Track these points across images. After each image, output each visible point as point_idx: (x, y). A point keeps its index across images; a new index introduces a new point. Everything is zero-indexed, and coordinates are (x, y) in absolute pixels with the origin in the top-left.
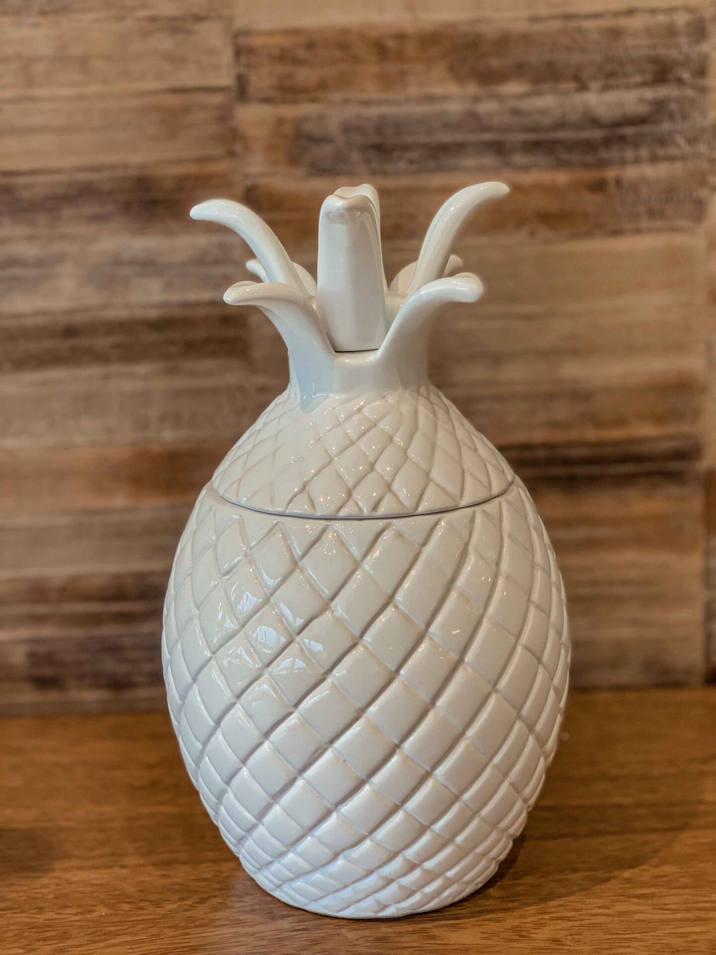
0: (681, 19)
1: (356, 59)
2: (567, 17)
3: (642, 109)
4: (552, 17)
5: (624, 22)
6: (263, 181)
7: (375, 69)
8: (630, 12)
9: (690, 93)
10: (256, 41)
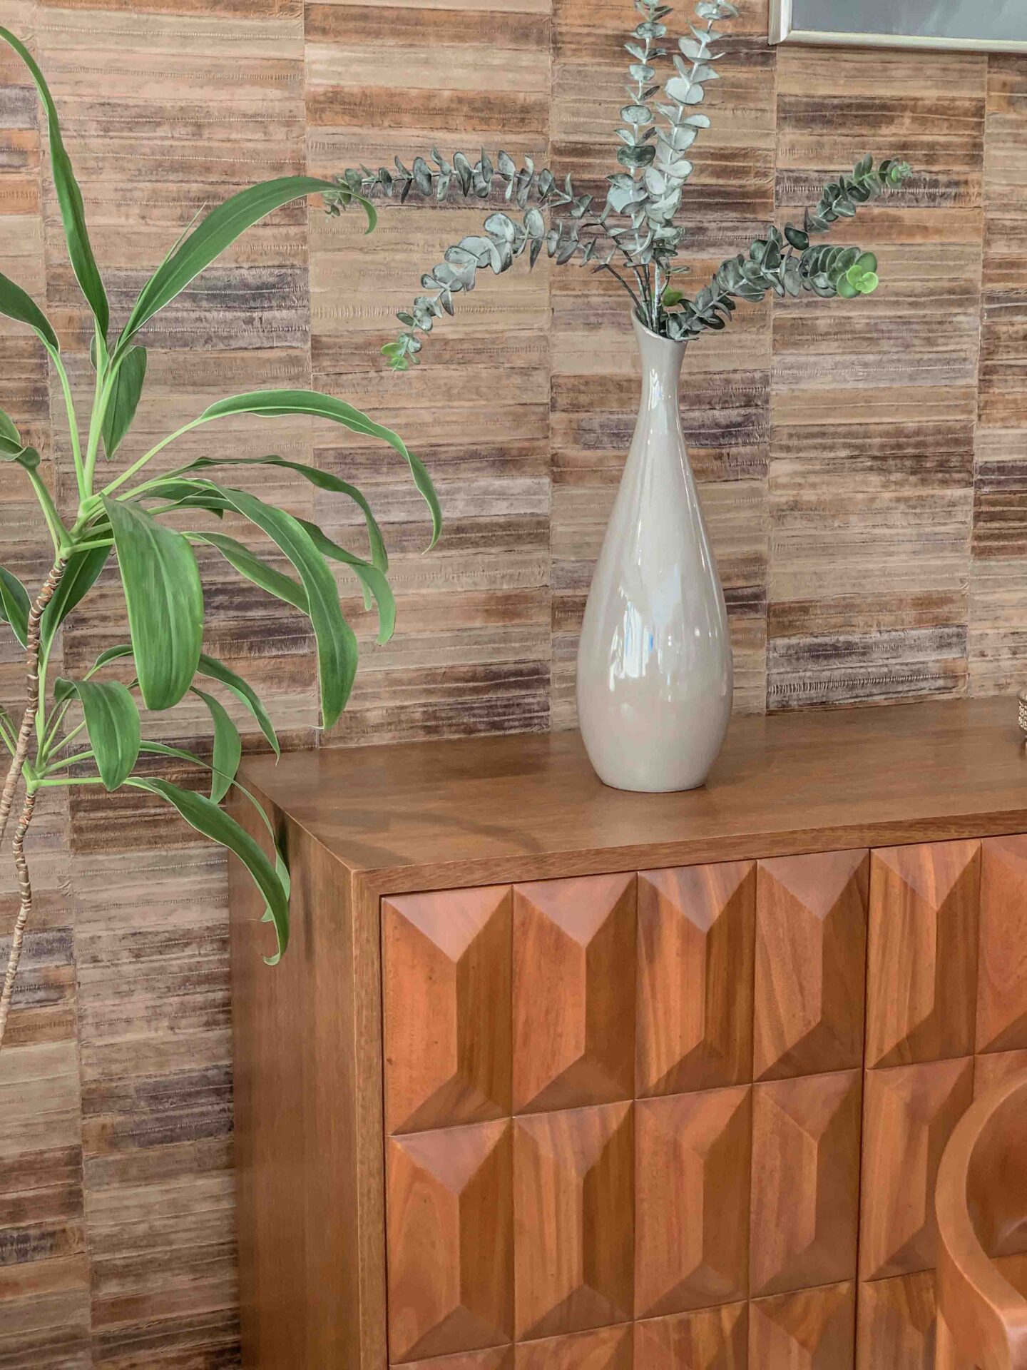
0: (758, 375)
1: (608, 391)
2: (706, 373)
3: (740, 419)
4: (698, 373)
5: (731, 376)
6: (560, 451)
7: (616, 396)
8: (735, 371)
9: (761, 411)
10: (561, 381)
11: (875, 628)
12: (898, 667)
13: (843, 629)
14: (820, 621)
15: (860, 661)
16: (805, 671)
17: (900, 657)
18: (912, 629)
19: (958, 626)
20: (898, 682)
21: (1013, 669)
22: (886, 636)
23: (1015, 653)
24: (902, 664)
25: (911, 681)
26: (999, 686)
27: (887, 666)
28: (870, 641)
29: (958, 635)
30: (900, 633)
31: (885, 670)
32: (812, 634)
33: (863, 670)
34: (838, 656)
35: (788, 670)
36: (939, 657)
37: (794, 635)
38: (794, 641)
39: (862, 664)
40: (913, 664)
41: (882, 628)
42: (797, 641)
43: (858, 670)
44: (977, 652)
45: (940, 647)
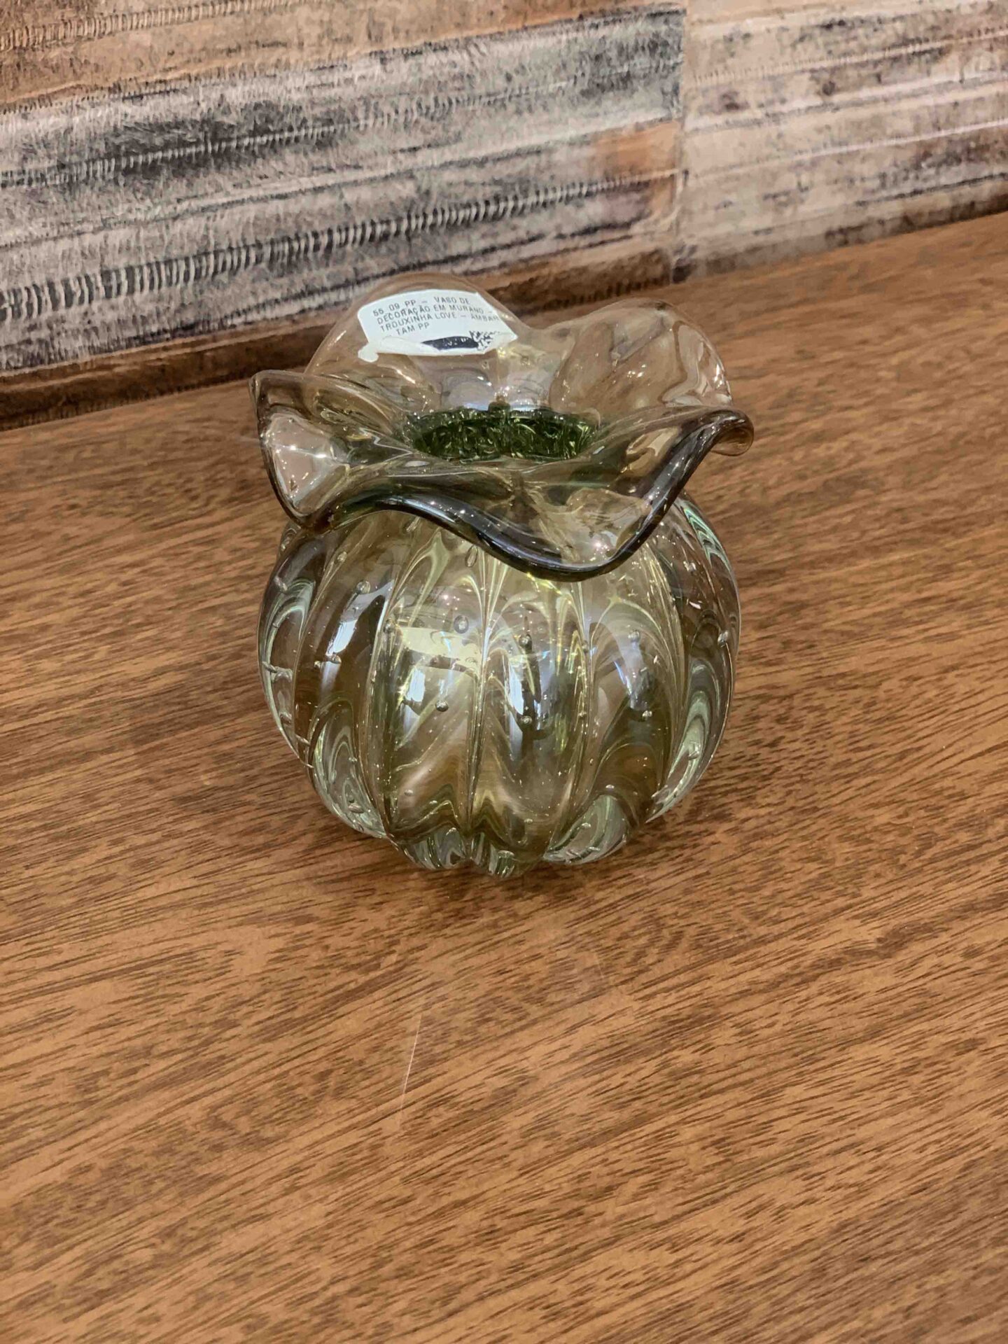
11: (362, 46)
12: (450, 176)
13: (239, 60)
14: (146, 38)
15: (314, 169)
16: (105, 225)
17: (458, 138)
18: (497, 37)
19: (654, 16)
20: (452, 227)
21: (821, 138)
22: (403, 71)
23: (829, 90)
24: (464, 164)
25: (496, 218)
26: (776, 200)
27: (410, 175)
28: (348, 93)
29: (655, 46)
30: (456, 56)
31: (407, 189)
32: (116, 88)
33: (325, 201)
34: (224, 158)
35: (36, 229)
36: (590, 129)
37: (45, 100)
38: (46, 122)
39: (319, 180)
40: (499, 159)
41: (390, 44)
42: (62, 121)
43: (305, 201)
44: (714, 96)
45: (596, 90)
